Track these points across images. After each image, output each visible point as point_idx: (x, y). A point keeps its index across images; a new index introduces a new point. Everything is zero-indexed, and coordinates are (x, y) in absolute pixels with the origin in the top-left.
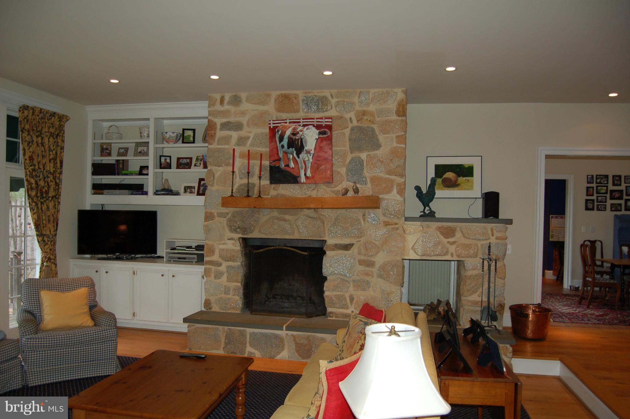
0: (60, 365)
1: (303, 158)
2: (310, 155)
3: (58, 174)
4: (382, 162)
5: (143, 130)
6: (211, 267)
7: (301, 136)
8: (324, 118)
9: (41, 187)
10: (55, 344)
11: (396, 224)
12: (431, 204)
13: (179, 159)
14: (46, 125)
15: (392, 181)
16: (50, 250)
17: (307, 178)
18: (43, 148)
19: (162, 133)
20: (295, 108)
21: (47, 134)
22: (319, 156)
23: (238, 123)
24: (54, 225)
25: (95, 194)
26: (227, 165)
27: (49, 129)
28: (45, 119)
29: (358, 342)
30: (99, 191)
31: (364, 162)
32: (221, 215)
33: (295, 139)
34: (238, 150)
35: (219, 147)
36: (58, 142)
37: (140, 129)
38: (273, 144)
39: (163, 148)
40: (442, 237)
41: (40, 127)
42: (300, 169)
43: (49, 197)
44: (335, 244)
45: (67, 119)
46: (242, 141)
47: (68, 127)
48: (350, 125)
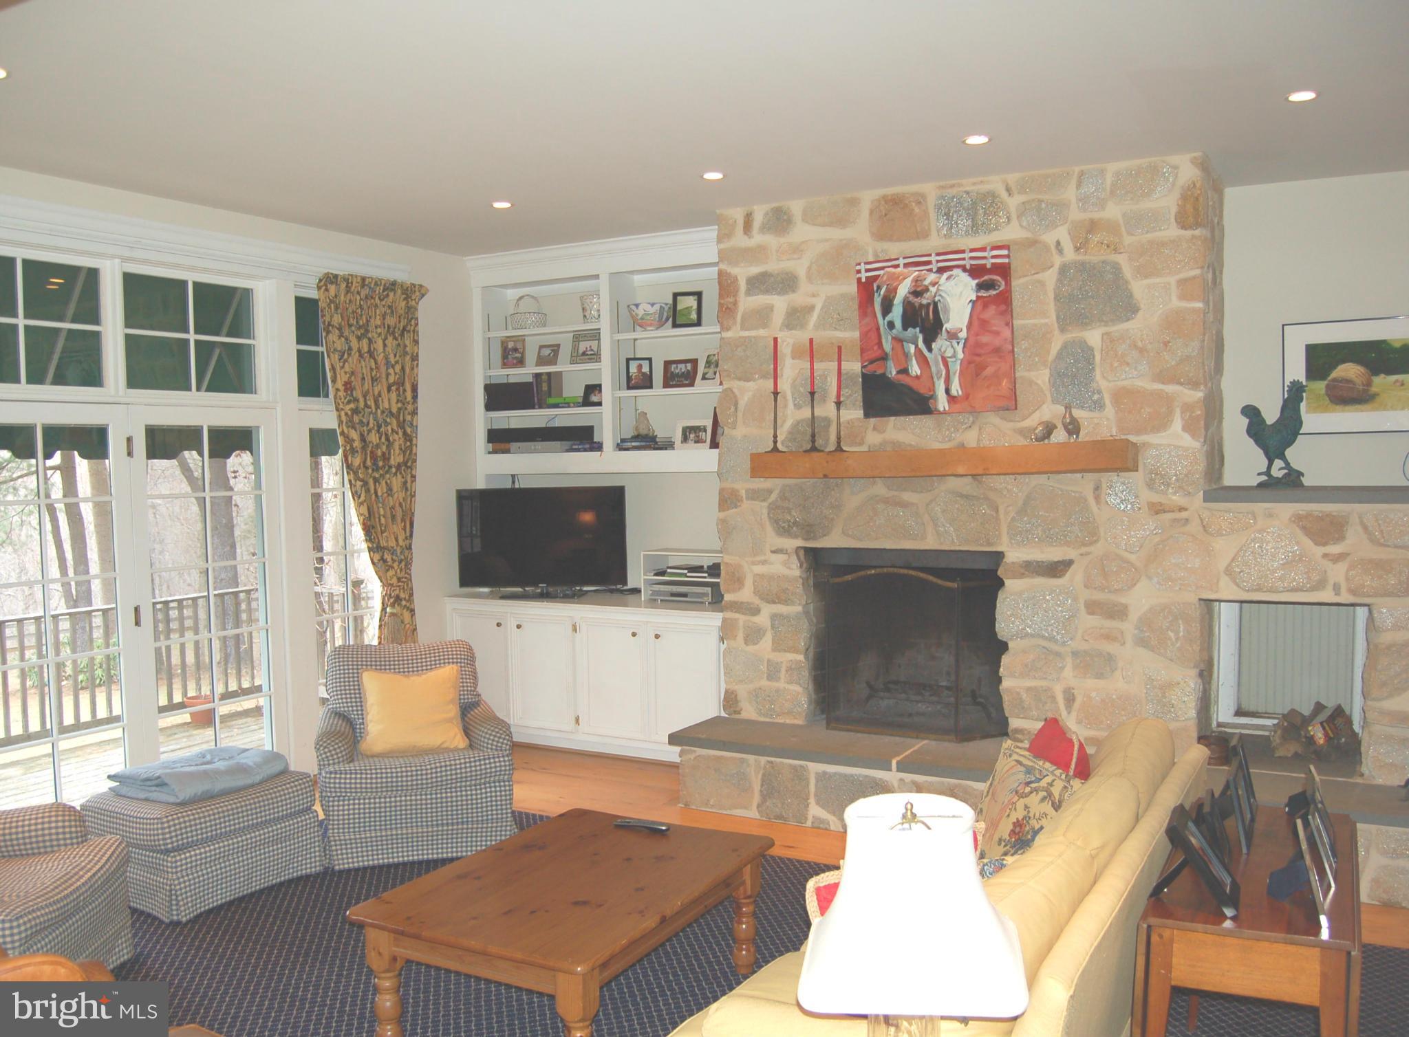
0: (391, 829)
1: (940, 350)
2: (958, 343)
3: (409, 414)
4: (1142, 351)
5: (588, 301)
6: (737, 616)
7: (935, 296)
8: (989, 248)
9: (372, 447)
10: (384, 785)
11: (1181, 509)
12: (1289, 453)
13: (668, 364)
14: (378, 311)
15: (1169, 400)
16: (399, 580)
17: (952, 399)
18: (372, 361)
19: (628, 306)
20: (919, 229)
21: (379, 330)
22: (978, 345)
23: (787, 274)
24: (405, 526)
25: (495, 452)
26: (764, 377)
27: (384, 319)
28: (374, 299)
29: (1008, 815)
30: (503, 446)
31: (1096, 353)
32: (754, 495)
33: (921, 306)
34: (788, 340)
35: (746, 334)
36: (405, 346)
37: (581, 300)
38: (867, 320)
39: (635, 340)
40: (1307, 542)
41: (364, 317)
42: (935, 379)
43: (390, 467)
44: (1026, 562)
45: (423, 291)
46: (796, 317)
47: (425, 310)
48: (1058, 261)
